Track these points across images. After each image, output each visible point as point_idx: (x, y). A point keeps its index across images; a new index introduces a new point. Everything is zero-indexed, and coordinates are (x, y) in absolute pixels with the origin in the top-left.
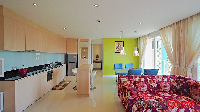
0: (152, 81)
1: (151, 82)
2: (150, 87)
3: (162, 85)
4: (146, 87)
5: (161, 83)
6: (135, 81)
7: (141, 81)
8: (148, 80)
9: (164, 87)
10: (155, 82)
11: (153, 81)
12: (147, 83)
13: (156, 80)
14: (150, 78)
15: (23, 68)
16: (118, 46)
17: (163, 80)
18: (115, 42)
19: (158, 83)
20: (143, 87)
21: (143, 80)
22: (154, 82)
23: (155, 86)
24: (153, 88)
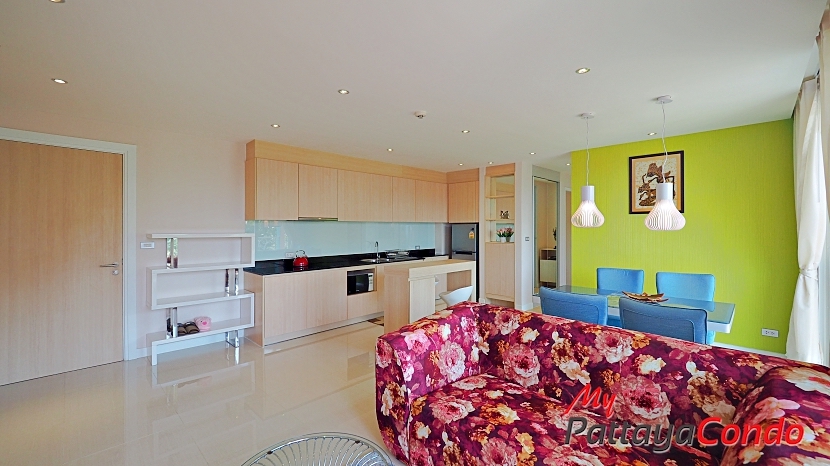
0: (572, 354)
1: (562, 353)
2: (552, 377)
3: (619, 387)
4: (537, 370)
5: (618, 375)
6: (500, 332)
7: (519, 340)
8: (552, 342)
9: (632, 399)
10: (586, 359)
11: (576, 355)
12: (546, 354)
13: (591, 350)
14: (566, 337)
15: (300, 255)
16: (647, 180)
17: (633, 362)
18: (631, 159)
19: (597, 370)
20: (524, 365)
21: (530, 335)
22: (580, 361)
23: (578, 377)
24: (565, 385)
